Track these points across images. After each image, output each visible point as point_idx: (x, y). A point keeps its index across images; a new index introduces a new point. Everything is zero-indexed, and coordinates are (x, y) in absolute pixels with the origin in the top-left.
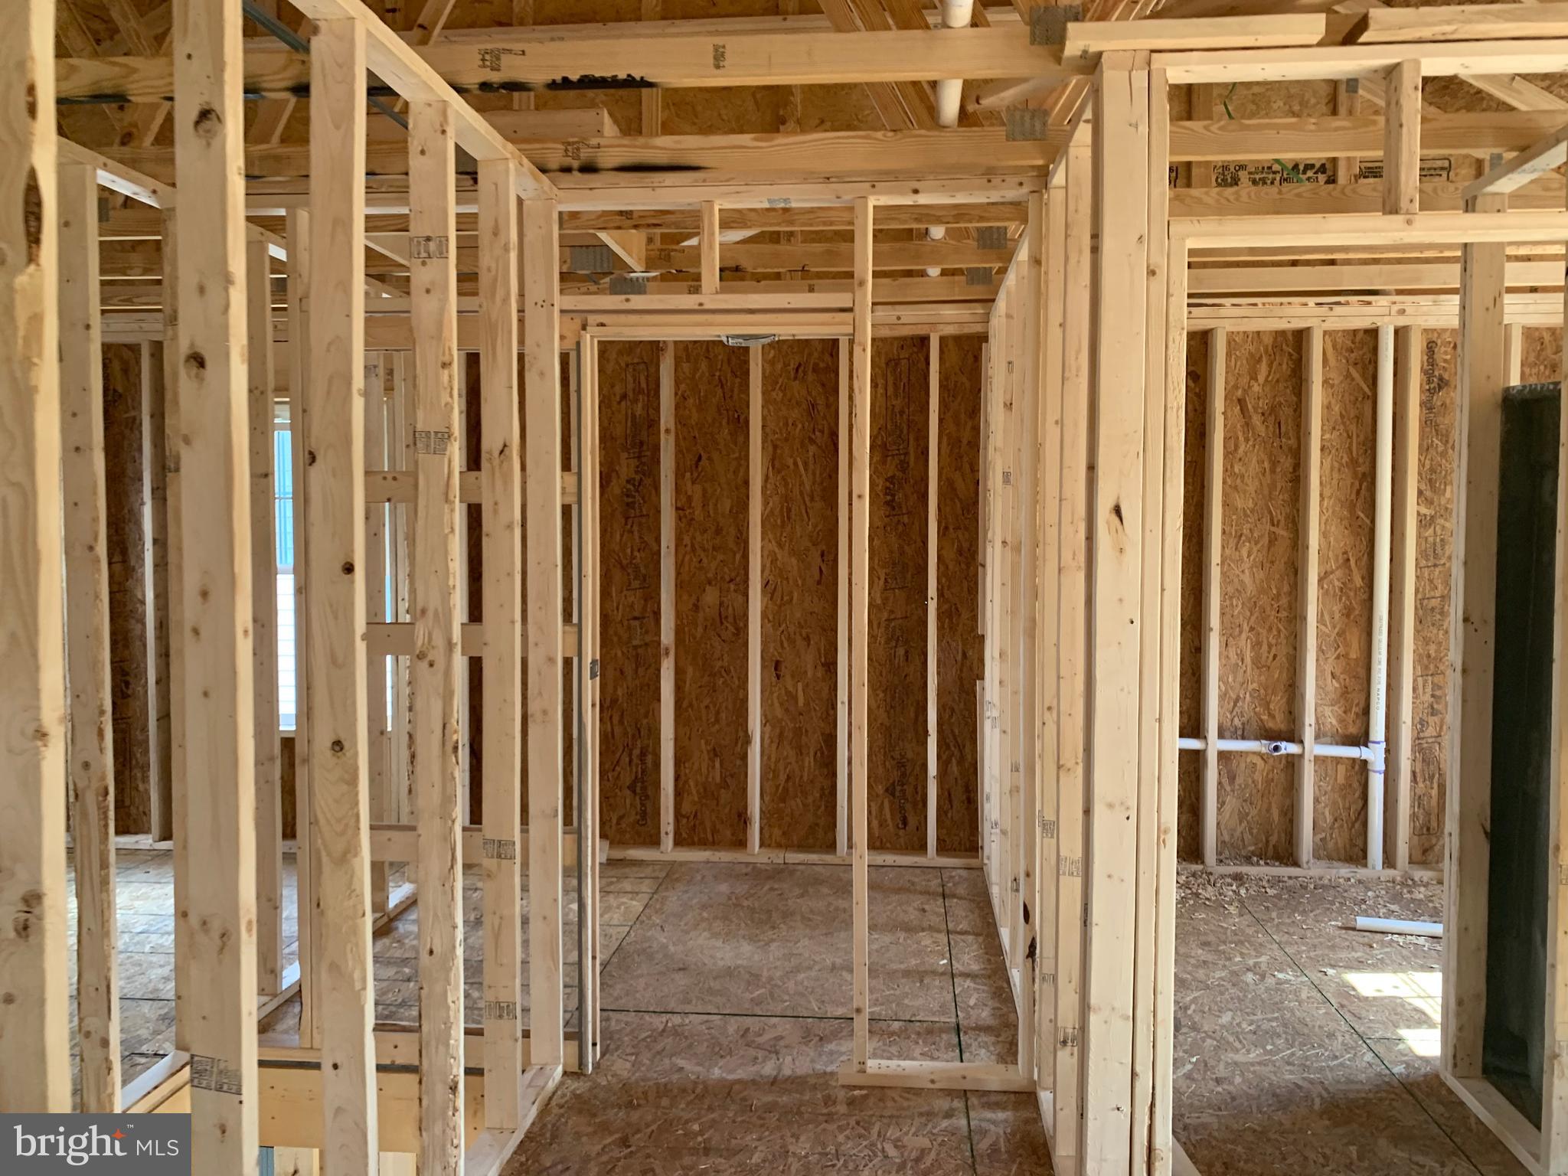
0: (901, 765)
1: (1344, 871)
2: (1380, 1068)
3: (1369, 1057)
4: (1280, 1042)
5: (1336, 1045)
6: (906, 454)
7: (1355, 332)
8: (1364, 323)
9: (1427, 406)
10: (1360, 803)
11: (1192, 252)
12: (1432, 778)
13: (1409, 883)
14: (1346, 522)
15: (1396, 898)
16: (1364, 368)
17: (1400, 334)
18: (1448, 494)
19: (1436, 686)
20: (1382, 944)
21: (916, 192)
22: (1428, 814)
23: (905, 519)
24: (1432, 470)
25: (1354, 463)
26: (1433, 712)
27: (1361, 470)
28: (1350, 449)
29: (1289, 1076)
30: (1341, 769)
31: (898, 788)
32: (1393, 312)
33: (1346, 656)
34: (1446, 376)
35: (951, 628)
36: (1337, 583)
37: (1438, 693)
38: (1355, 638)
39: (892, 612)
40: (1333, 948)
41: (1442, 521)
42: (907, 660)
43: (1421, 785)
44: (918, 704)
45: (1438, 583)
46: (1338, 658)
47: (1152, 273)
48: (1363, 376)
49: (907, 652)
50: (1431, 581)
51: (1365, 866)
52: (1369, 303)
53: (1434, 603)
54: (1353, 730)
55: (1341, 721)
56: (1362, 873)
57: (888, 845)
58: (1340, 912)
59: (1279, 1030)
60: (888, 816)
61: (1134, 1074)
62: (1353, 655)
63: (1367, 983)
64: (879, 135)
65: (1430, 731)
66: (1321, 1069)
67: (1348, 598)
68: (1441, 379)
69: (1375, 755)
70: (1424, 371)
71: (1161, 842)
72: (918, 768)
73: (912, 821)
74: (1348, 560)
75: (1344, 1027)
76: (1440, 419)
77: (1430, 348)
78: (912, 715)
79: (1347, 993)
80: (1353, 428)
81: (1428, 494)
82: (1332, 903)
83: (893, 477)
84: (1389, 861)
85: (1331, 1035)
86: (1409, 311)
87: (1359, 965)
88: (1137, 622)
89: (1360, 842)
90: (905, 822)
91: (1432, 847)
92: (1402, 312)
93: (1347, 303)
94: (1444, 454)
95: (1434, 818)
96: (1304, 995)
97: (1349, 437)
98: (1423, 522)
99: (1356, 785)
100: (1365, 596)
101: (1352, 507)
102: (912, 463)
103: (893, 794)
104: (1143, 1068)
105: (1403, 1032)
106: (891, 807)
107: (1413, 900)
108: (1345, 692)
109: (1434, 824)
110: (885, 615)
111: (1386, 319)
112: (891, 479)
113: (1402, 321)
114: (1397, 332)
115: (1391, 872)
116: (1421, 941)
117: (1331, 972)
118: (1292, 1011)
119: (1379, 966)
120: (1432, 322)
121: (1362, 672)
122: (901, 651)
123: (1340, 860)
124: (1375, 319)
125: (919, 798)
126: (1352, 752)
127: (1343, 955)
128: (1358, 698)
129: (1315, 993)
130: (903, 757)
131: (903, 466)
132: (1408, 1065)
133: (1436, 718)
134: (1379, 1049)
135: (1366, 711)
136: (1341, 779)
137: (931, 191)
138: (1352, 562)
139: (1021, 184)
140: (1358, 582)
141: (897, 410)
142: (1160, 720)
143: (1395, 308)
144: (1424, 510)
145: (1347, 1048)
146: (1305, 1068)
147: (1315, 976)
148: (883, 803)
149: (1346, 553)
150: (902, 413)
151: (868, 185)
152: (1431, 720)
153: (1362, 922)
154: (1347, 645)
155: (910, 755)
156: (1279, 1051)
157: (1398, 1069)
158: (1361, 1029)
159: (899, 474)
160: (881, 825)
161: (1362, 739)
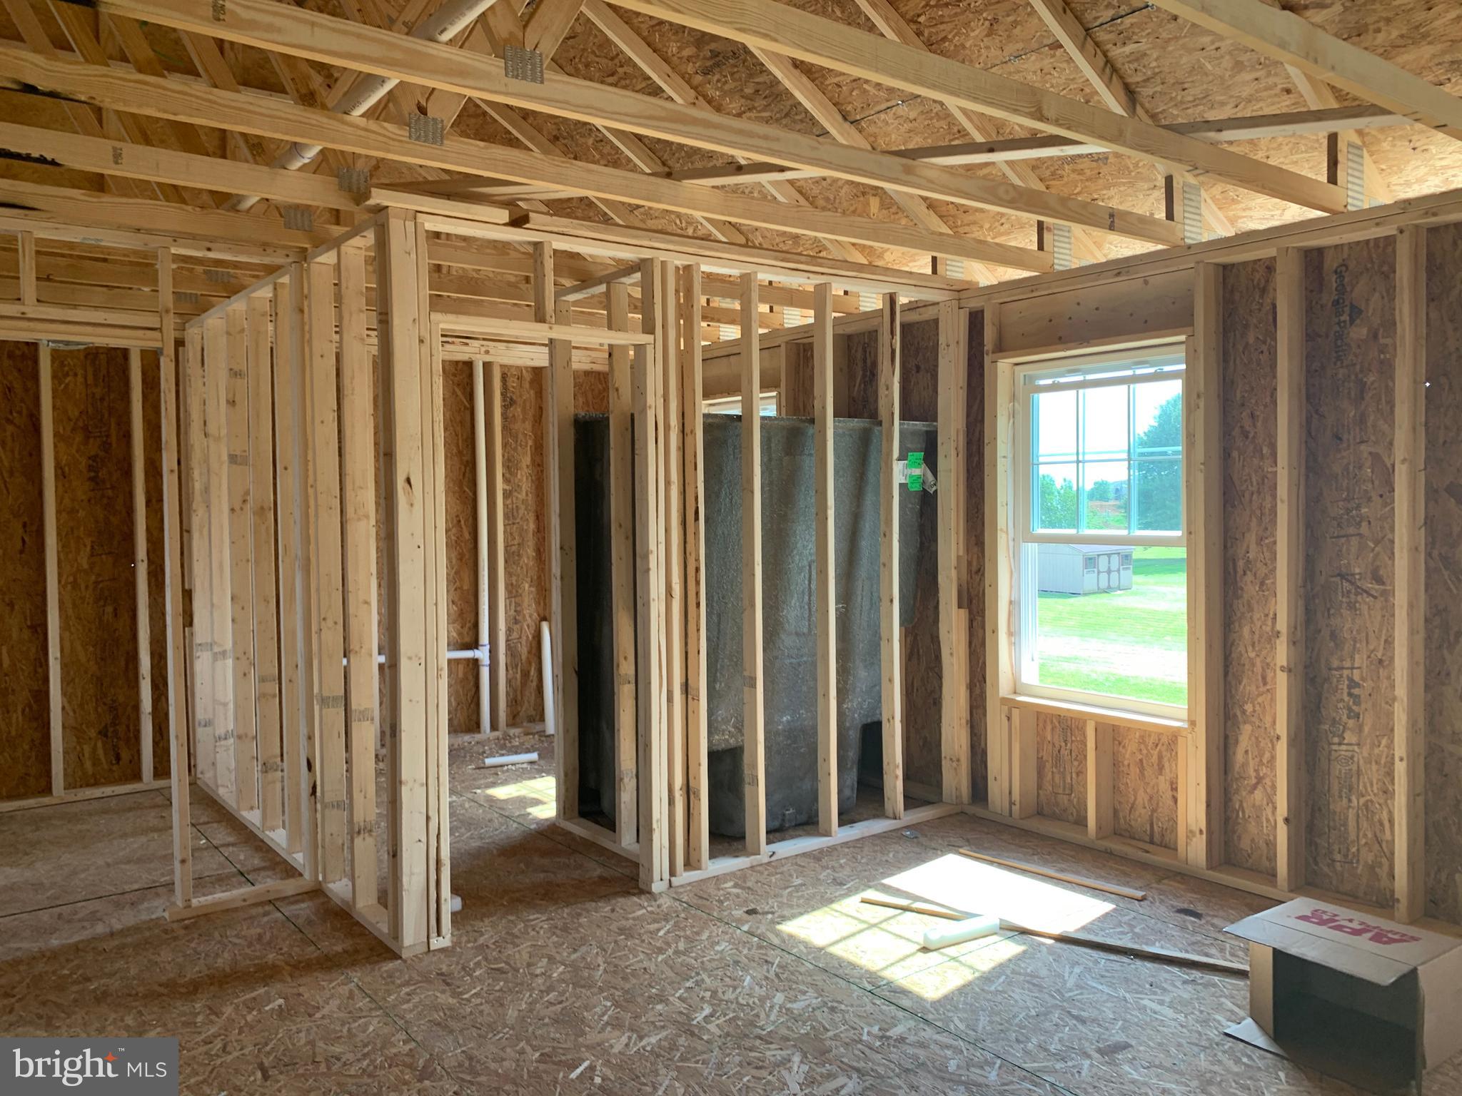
0: (112, 709)
1: (467, 738)
2: (523, 828)
3: (515, 825)
4: (463, 830)
5: (496, 824)
6: (108, 436)
7: (457, 362)
8: (465, 358)
9: (504, 416)
10: (474, 690)
11: (442, 330)
12: (517, 666)
13: (507, 737)
14: (457, 495)
15: (503, 747)
16: (464, 389)
17: (487, 366)
18: (519, 476)
19: (517, 604)
20: (503, 772)
21: (209, 249)
22: (515, 691)
23: (110, 493)
24: (509, 460)
25: (460, 453)
26: (516, 622)
27: (465, 459)
28: (458, 444)
29: (475, 844)
30: (461, 667)
31: (111, 730)
32: (482, 352)
33: (461, 588)
34: (514, 398)
35: (157, 586)
36: (453, 538)
37: (518, 609)
38: (466, 575)
39: (99, 575)
40: (474, 779)
41: (515, 494)
42: (116, 615)
43: (511, 672)
44: (128, 653)
45: (516, 535)
46: (456, 590)
47: (421, 341)
48: (464, 393)
49: (115, 610)
50: (511, 534)
51: (479, 732)
52: (467, 344)
53: (514, 548)
54: (467, 639)
55: (460, 634)
56: (478, 737)
57: (103, 780)
58: (471, 761)
59: (460, 825)
60: (102, 757)
61: (428, 818)
62: (465, 587)
63: (501, 793)
64: (189, 208)
65: (515, 635)
66: (491, 837)
67: (461, 547)
68: (511, 399)
69: (483, 654)
70: (502, 394)
71: (439, 676)
72: (129, 709)
73: (125, 755)
74: (459, 521)
75: (496, 815)
76: (512, 426)
77: (504, 378)
78: (123, 663)
79: (492, 800)
80: (459, 429)
81: (508, 475)
82: (465, 757)
83: (96, 456)
84: (494, 727)
85: (490, 821)
86: (492, 351)
87: (494, 785)
88: (422, 547)
89: (474, 717)
90: (118, 758)
91: (518, 713)
92: (487, 352)
93: (453, 343)
94: (515, 449)
95: (519, 693)
96: (467, 805)
97: (457, 435)
98: (507, 495)
99: (470, 677)
100: (472, 546)
101: (461, 487)
102: (114, 445)
103: (106, 736)
104: (433, 814)
105: (530, 810)
106: (104, 746)
107: (513, 747)
108: (461, 613)
109: (519, 697)
110: (93, 578)
111: (478, 356)
112: (94, 458)
113: (488, 358)
114: (484, 364)
115: (496, 734)
116: (525, 766)
117: (479, 791)
118: (463, 814)
119: (505, 782)
120: (506, 361)
121: (472, 600)
122: (109, 609)
123: (462, 732)
124: (471, 356)
125: (132, 735)
126: (468, 654)
127: (482, 782)
128: (471, 617)
129: (472, 804)
130: (114, 701)
131: (106, 446)
132: (537, 824)
133: (518, 626)
134: (520, 820)
135: (476, 626)
136: (461, 675)
137: (220, 251)
138: (462, 522)
139: (288, 256)
140: (467, 536)
141: (98, 396)
142: (436, 604)
143: (483, 349)
144: (507, 488)
145: (502, 824)
146: (482, 839)
147: (470, 796)
148: (95, 745)
149: (457, 516)
150: (102, 399)
151: (171, 239)
152: (515, 627)
153: (489, 761)
154: (461, 580)
155: (121, 699)
156: (463, 835)
157: (533, 827)
158: (507, 814)
159: (102, 454)
160: (94, 765)
161: (475, 645)
